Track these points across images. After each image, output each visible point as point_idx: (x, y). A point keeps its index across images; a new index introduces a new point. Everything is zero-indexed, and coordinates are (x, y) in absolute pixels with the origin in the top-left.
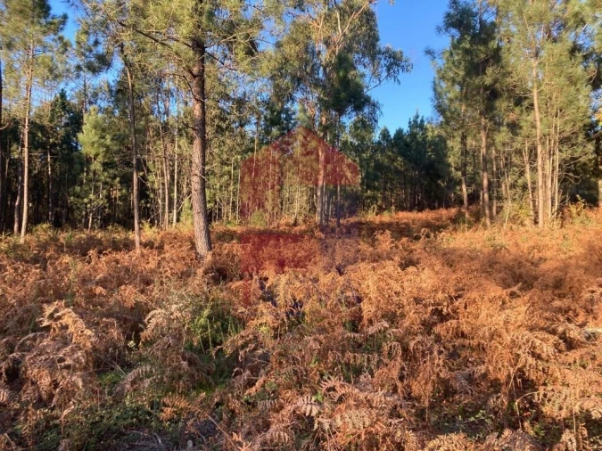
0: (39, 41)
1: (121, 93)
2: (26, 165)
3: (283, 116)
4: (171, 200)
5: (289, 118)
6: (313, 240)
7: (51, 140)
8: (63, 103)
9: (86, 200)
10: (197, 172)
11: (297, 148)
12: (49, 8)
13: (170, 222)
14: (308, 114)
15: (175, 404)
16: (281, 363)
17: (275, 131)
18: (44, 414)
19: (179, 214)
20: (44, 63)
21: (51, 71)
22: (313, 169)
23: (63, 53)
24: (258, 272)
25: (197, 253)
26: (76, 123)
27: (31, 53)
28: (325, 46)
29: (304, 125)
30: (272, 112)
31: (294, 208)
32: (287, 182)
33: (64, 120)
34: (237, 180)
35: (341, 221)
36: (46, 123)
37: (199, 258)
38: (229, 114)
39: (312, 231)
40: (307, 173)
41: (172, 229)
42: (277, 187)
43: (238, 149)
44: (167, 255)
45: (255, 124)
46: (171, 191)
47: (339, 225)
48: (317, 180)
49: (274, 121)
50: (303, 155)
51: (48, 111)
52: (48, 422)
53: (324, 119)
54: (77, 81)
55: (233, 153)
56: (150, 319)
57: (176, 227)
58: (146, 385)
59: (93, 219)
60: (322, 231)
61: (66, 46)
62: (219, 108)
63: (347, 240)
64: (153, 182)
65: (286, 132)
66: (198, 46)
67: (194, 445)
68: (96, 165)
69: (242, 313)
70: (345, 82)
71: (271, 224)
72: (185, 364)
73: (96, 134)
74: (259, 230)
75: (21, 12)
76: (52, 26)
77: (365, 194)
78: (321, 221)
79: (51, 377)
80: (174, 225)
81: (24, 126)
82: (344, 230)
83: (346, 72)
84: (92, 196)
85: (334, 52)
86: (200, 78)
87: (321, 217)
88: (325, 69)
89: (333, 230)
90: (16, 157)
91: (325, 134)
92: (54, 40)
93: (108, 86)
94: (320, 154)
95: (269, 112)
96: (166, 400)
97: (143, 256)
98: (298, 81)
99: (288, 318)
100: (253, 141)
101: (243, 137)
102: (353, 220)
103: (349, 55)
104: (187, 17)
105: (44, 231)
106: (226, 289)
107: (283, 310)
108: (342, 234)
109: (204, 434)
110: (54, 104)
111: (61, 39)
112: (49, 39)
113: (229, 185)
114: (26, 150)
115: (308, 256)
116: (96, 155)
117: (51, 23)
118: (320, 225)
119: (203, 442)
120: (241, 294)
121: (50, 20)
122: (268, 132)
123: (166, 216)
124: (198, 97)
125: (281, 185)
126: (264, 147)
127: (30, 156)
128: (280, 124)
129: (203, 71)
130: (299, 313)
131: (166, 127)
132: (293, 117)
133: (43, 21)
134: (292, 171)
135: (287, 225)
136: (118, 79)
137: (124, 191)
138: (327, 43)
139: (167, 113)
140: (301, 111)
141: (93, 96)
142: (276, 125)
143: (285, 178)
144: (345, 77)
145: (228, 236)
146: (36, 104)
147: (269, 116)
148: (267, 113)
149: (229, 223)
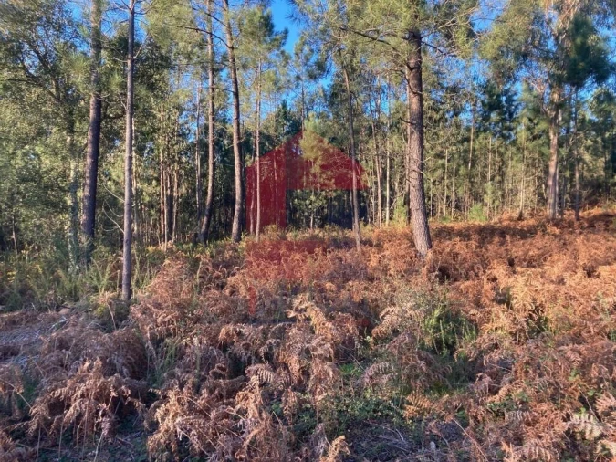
0: (265, 58)
1: (335, 97)
2: (258, 172)
3: (504, 98)
4: (383, 197)
5: (510, 101)
6: (546, 237)
7: (276, 148)
8: (285, 113)
9: (308, 202)
10: (415, 168)
11: (521, 133)
12: (272, 26)
13: (383, 220)
14: (535, 93)
15: (418, 403)
16: (527, 372)
17: (494, 116)
18: (298, 397)
19: (391, 211)
20: (270, 78)
21: (275, 84)
22: (542, 154)
23: (284, 66)
24: (484, 272)
25: (416, 251)
26: (296, 129)
27: (259, 71)
28: (556, 13)
29: (531, 105)
30: (491, 96)
31: (519, 201)
32: (509, 172)
33: (286, 128)
34: (452, 173)
35: (581, 214)
36: (272, 132)
37: (418, 256)
38: (442, 104)
39: (543, 225)
40: (534, 159)
41: (386, 226)
42: (497, 178)
43: (453, 140)
44: (387, 253)
45: (471, 111)
46: (383, 189)
47: (578, 218)
48: (547, 167)
49: (493, 106)
50: (528, 140)
51: (273, 123)
52: (301, 405)
53: (556, 96)
54: (296, 90)
55: (447, 145)
56: (384, 316)
57: (389, 225)
58: (385, 381)
59: (314, 219)
60: (556, 225)
61: (287, 58)
62: (431, 99)
63: (592, 236)
64: (366, 181)
65: (507, 116)
66: (415, 37)
67: (437, 447)
68: (316, 169)
69: (474, 315)
70: (584, 50)
71: (491, 219)
72: (422, 363)
73: (315, 138)
74: (480, 226)
75: (252, 33)
76: (275, 43)
77: (611, 181)
78: (554, 214)
79: (300, 365)
80: (387, 222)
81: (255, 137)
82: (586, 225)
83: (585, 37)
84: (313, 198)
85: (568, 17)
86: (418, 69)
87: (554, 208)
88: (557, 39)
89: (570, 224)
90: (249, 165)
91: (557, 113)
92: (277, 55)
93: (323, 91)
94: (552, 136)
95: (487, 96)
96: (409, 398)
97: (364, 253)
98: (523, 56)
99: (528, 324)
100: (468, 130)
101: (458, 127)
102: (596, 211)
103: (588, 17)
104: (405, 10)
105: (273, 231)
106: (453, 289)
107: (522, 314)
108: (582, 228)
109: (447, 438)
110: (278, 114)
111: (283, 53)
112: (273, 56)
113: (443, 178)
114: (257, 158)
115: (543, 254)
116: (316, 159)
117: (275, 40)
118: (553, 219)
119: (446, 446)
120: (471, 295)
121: (273, 37)
122: (486, 118)
123: (379, 215)
124: (415, 90)
125: (502, 175)
126: (482, 136)
127: (261, 164)
128: (499, 108)
129: (421, 62)
130: (540, 318)
131: (378, 125)
132: (515, 98)
133: (268, 39)
134: (515, 158)
135: (511, 219)
136: (332, 83)
137: (339, 192)
138: (559, 8)
139: (378, 111)
140: (525, 91)
141: (309, 103)
142: (495, 109)
143: (507, 167)
144: (584, 44)
145: (446, 233)
146: (264, 116)
147: (486, 101)
148: (485, 98)
149: (444, 219)
